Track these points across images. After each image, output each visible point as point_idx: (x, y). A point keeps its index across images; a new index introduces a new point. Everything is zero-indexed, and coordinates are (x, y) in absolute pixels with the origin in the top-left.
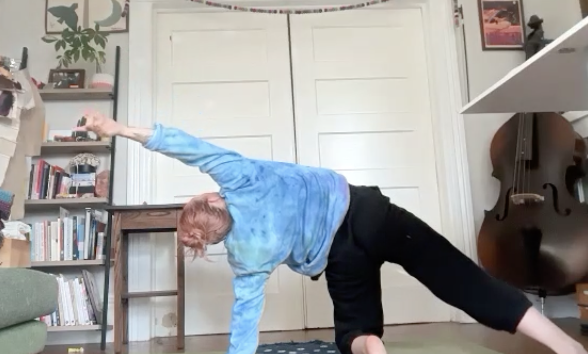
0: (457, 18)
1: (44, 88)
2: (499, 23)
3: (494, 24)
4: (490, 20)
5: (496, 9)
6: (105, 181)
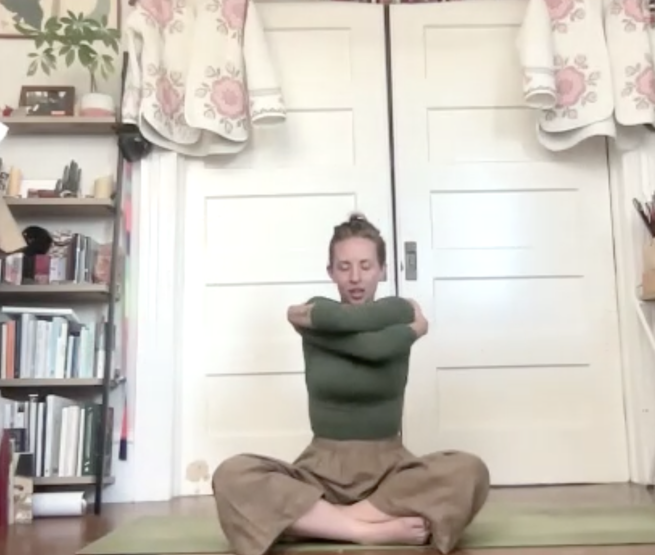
1: (11, 114)
6: (109, 258)
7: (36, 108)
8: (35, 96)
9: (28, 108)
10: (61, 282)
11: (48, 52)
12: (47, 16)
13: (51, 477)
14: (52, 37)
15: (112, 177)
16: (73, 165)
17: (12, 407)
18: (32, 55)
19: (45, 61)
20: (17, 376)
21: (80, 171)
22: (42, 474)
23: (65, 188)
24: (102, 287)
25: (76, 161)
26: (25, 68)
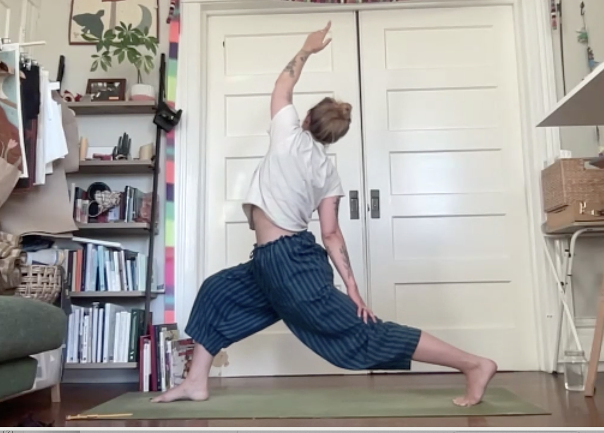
1: (81, 99)
6: (150, 204)
7: (98, 95)
8: (97, 87)
9: (92, 95)
10: (116, 221)
11: (106, 54)
12: (106, 28)
13: (109, 363)
14: (108, 44)
15: (152, 144)
16: (126, 136)
17: (80, 312)
18: (94, 56)
19: (103, 60)
20: (83, 289)
21: (130, 140)
22: (102, 361)
23: (119, 153)
24: (144, 225)
25: (127, 133)
26: (90, 65)
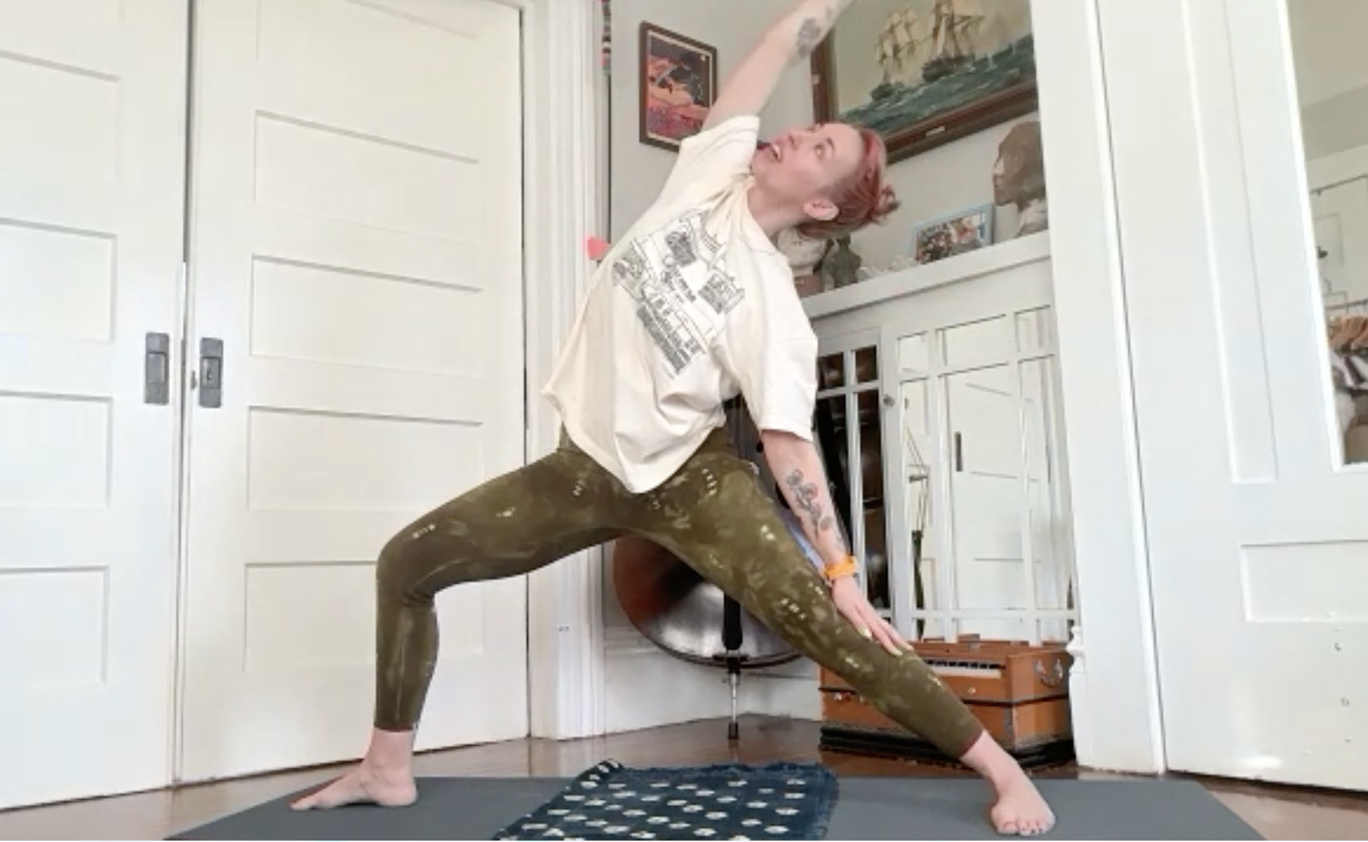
0: (607, 55)
2: (674, 92)
3: (666, 91)
4: (658, 80)
5: (671, 61)
